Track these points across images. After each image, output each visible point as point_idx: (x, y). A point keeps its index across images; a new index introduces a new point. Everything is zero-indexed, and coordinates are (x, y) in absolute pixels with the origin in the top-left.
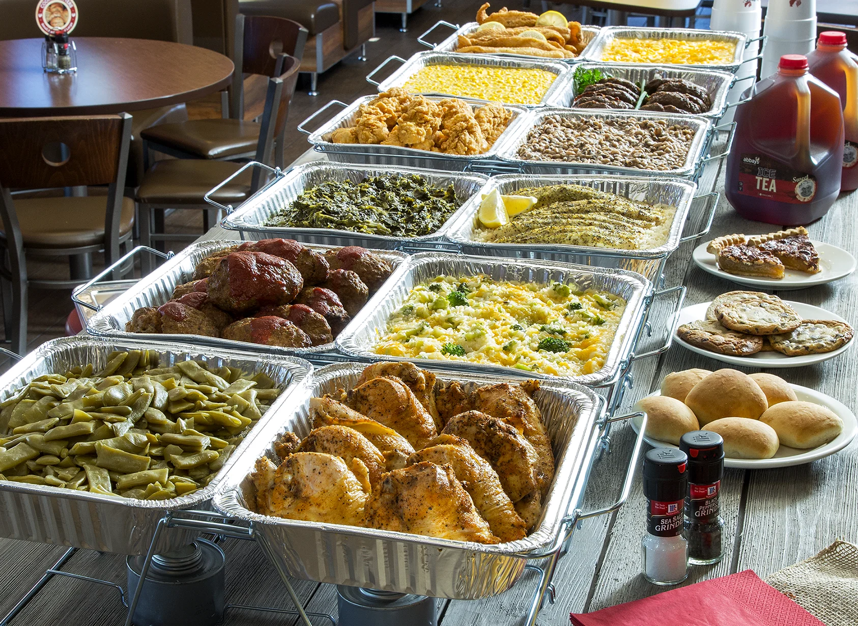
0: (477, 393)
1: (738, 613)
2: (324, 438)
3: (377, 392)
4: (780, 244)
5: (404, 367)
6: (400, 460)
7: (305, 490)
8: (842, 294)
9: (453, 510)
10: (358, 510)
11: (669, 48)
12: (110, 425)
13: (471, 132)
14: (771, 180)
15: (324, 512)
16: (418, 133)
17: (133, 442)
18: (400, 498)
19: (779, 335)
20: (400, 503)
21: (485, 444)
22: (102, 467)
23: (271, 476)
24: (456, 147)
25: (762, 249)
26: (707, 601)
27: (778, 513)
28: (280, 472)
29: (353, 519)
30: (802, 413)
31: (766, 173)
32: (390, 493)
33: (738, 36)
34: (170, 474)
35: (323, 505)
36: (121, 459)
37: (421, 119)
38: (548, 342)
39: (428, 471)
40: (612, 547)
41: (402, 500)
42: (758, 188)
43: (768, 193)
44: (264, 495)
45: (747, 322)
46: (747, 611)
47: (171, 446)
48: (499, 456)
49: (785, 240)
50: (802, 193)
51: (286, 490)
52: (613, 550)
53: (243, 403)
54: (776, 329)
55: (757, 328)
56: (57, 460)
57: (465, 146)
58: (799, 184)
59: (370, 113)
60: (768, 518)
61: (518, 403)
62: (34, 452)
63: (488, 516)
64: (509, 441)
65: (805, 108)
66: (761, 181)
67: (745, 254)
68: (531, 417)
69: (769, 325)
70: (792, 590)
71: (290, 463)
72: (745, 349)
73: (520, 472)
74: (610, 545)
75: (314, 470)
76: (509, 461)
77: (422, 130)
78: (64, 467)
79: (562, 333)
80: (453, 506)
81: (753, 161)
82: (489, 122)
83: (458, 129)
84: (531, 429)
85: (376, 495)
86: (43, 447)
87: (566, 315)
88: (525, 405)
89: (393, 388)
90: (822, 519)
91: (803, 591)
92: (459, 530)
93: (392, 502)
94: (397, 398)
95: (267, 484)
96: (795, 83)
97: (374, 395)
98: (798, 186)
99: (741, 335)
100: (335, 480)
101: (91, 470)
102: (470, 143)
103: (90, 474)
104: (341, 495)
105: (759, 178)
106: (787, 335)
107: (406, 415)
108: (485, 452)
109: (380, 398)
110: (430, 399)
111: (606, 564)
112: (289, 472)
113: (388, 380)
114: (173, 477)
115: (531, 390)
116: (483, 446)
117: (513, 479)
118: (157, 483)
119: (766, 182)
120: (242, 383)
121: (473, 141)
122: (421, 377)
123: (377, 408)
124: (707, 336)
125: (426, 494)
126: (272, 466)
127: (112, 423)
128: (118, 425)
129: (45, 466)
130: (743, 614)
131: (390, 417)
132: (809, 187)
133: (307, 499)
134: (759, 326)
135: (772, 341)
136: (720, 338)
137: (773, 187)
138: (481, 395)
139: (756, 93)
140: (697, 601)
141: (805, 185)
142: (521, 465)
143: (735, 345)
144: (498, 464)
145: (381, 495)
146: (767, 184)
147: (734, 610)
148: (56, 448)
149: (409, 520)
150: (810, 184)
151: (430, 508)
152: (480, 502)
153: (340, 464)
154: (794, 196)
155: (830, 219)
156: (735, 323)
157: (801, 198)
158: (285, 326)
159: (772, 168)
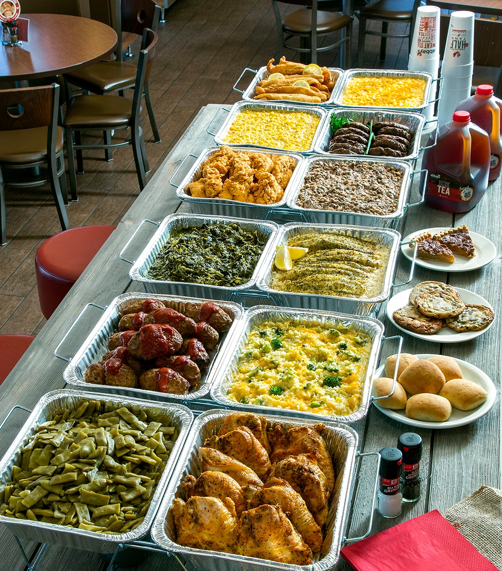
0: (290, 432)
1: (430, 543)
2: (209, 480)
3: (235, 439)
4: (452, 238)
5: (249, 417)
6: (251, 492)
7: (201, 519)
8: (487, 272)
9: (282, 535)
10: (230, 531)
11: (386, 86)
12: (85, 474)
13: (271, 186)
14: (446, 188)
15: (211, 533)
16: (241, 189)
17: (99, 484)
18: (253, 527)
19: (451, 318)
20: (253, 530)
21: (297, 480)
22: (84, 503)
23: (181, 509)
24: (263, 196)
25: (441, 242)
26: (413, 535)
27: (451, 458)
28: (186, 507)
29: (228, 536)
30: (465, 391)
31: (444, 184)
32: (247, 524)
33: (428, 76)
34: (121, 506)
35: (212, 529)
36: (93, 498)
37: (242, 179)
38: (329, 379)
39: (267, 511)
40: (359, 488)
41: (254, 528)
42: (439, 192)
43: (445, 195)
44: (179, 519)
45: (433, 310)
46: (435, 542)
47: (120, 486)
48: (305, 486)
49: (455, 234)
50: (465, 196)
51: (191, 518)
52: (360, 490)
53: (156, 443)
54: (450, 315)
55: (439, 315)
56: (58, 498)
57: (269, 196)
58: (463, 191)
59: (212, 173)
60: (445, 462)
61: (314, 442)
62: (45, 492)
63: (301, 529)
64: (310, 478)
65: (468, 146)
66: (441, 188)
67: (432, 248)
68: (321, 449)
69: (446, 312)
70: (459, 522)
71: (192, 503)
72: (432, 330)
73: (317, 497)
74: (358, 486)
75: (205, 508)
76: (311, 490)
77: (243, 187)
78: (63, 502)
79: (336, 371)
80: (282, 533)
81: (436, 176)
82: (281, 172)
83: (264, 184)
84: (321, 458)
85: (240, 525)
86: (50, 489)
87: (338, 353)
88: (318, 442)
89: (244, 437)
90: (475, 462)
91: (465, 522)
92: (286, 547)
93: (249, 529)
94: (247, 443)
95: (180, 513)
96: (462, 130)
97: (234, 441)
98: (462, 192)
99: (429, 319)
100: (217, 515)
101: (78, 507)
102: (271, 193)
103: (78, 509)
104: (220, 524)
105: (440, 187)
106: (456, 318)
107: (252, 453)
108: (297, 484)
109: (237, 443)
110: (264, 436)
111: (357, 501)
112: (192, 508)
113: (241, 431)
114: (123, 508)
115: (321, 431)
116: (296, 481)
117: (313, 501)
118: (115, 515)
119: (444, 189)
120: (154, 425)
121: (273, 192)
122: (259, 423)
123: (236, 449)
124: (410, 321)
125: (267, 527)
126: (182, 502)
127: (87, 472)
128: (90, 473)
129: (53, 502)
130: (433, 545)
131: (243, 455)
132: (469, 192)
133: (202, 525)
134: (440, 314)
135: (448, 322)
136: (417, 323)
137: (448, 192)
138: (293, 433)
139: (439, 136)
140: (408, 535)
141: (467, 192)
142: (317, 492)
143: (426, 328)
144: (305, 491)
145: (242, 525)
146: (444, 190)
147: (428, 541)
148: (58, 490)
149: (258, 541)
150: (470, 191)
151: (270, 535)
152: (296, 521)
153: (219, 503)
154: (460, 198)
155: (481, 206)
156: (426, 312)
157: (464, 199)
158: (175, 377)
159: (448, 181)
